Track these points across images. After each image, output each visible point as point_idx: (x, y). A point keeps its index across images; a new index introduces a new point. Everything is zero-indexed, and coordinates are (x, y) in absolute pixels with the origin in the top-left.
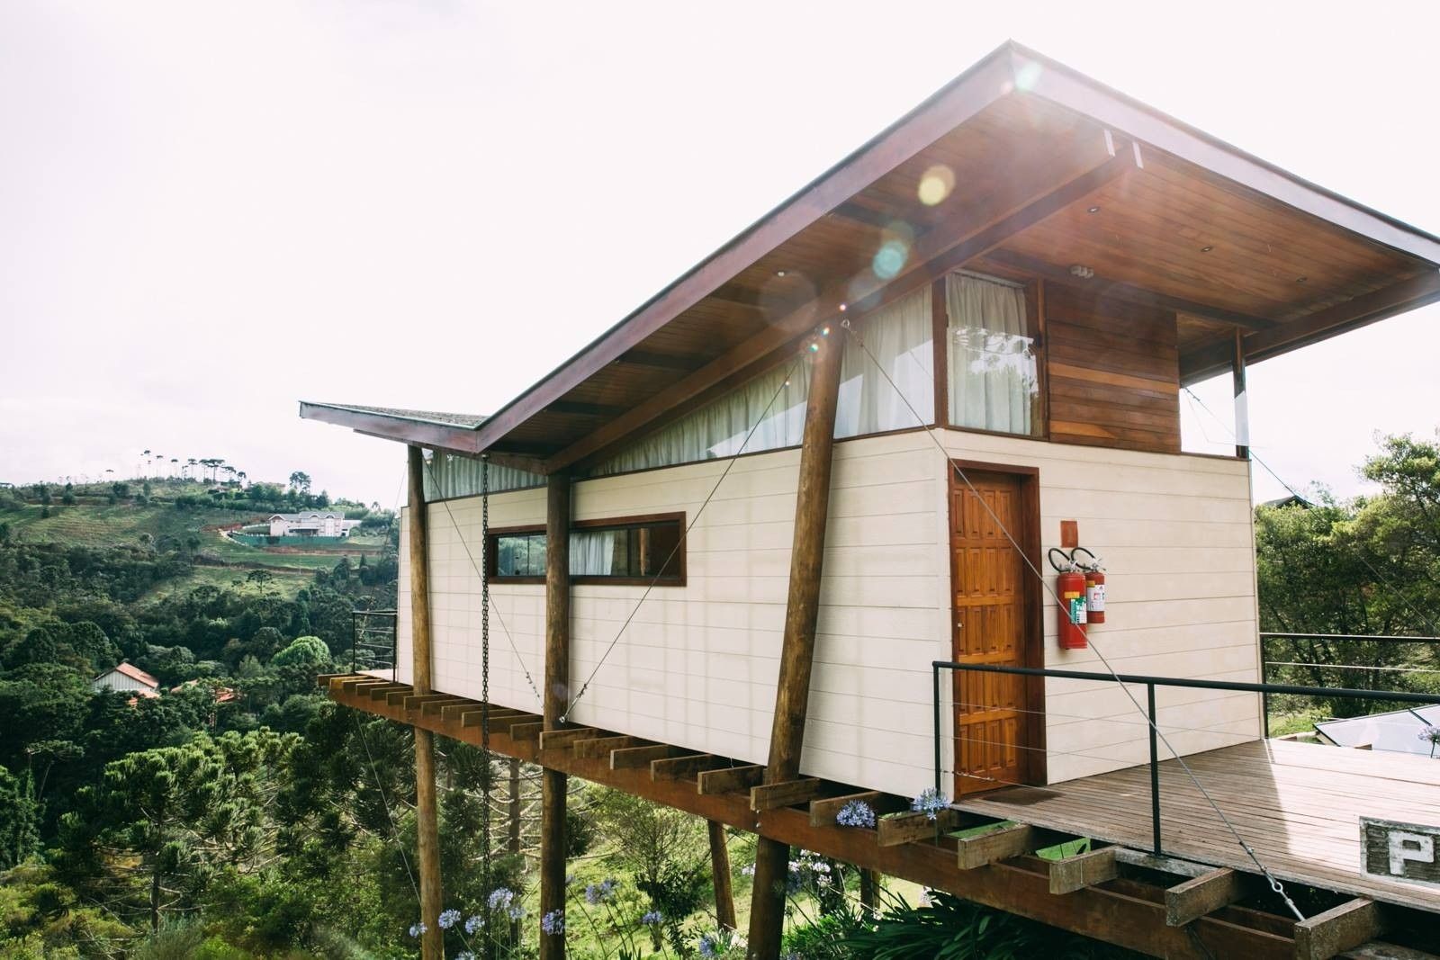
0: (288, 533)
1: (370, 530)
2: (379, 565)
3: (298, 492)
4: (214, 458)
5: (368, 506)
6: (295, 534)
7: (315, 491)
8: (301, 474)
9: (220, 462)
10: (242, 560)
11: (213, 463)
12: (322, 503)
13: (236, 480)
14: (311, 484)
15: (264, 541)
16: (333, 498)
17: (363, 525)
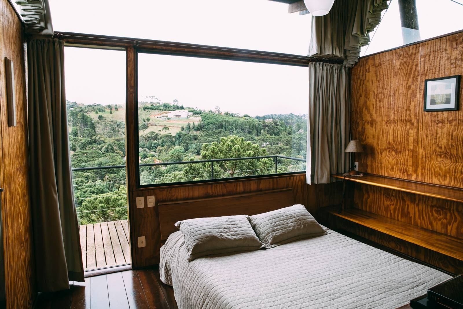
0: (173, 117)
1: (195, 115)
2: (198, 125)
3: (175, 105)
4: (152, 96)
5: (195, 108)
6: (175, 117)
7: (180, 105)
8: (176, 100)
9: (154, 97)
10: (161, 124)
11: (152, 97)
12: (182, 108)
13: (158, 102)
14: (179, 102)
15: (167, 119)
16: (185, 107)
17: (193, 114)
